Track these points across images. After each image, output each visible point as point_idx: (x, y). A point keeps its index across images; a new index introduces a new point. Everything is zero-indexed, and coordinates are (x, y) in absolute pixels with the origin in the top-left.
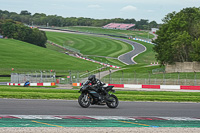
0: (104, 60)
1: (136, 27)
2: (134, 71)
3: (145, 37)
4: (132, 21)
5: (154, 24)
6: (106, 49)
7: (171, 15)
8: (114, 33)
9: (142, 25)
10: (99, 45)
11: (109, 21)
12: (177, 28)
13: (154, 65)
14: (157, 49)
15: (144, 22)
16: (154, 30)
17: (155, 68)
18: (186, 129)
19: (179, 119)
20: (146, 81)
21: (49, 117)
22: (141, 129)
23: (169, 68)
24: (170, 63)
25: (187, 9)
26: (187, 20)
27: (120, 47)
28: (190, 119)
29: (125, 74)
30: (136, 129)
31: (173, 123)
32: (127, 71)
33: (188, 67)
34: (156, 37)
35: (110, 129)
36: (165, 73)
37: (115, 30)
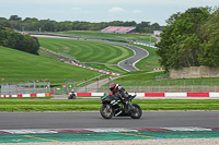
0: (103, 67)
1: (136, 30)
3: (147, 41)
4: (133, 24)
5: (156, 26)
6: (104, 55)
7: (176, 16)
8: (113, 37)
9: (143, 28)
10: (96, 51)
11: (107, 25)
12: (183, 30)
13: (155, 71)
14: (160, 53)
15: (145, 24)
16: (157, 33)
17: (159, 74)
18: (194, 140)
19: (186, 129)
20: (149, 89)
21: (43, 131)
22: (145, 141)
23: (174, 74)
25: (193, 9)
26: (192, 21)
27: (119, 52)
28: (198, 129)
29: (126, 82)
30: (138, 142)
31: (179, 134)
32: (128, 79)
33: (194, 73)
34: (159, 40)
35: (110, 142)
36: (169, 79)
37: (114, 34)
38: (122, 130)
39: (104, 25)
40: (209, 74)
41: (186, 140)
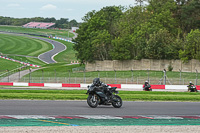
0: (24, 59)
1: (56, 26)
2: (54, 70)
3: (66, 36)
4: (52, 20)
5: (74, 23)
6: (26, 48)
7: (91, 14)
8: (34, 32)
9: (62, 24)
10: (18, 44)
11: (29, 20)
12: (97, 27)
13: (72, 64)
14: (77, 48)
15: (64, 21)
16: (74, 29)
17: (75, 66)
18: (106, 127)
19: (100, 117)
20: (66, 80)
22: (62, 128)
23: (89, 67)
24: (90, 62)
25: (108, 8)
26: (107, 18)
27: (40, 46)
28: (110, 117)
29: (45, 73)
30: (55, 128)
31: (93, 122)
32: (47, 70)
34: (76, 36)
35: (30, 128)
36: (85, 71)
37: (35, 29)
38: (41, 117)
39: (26, 21)
40: (121, 68)
41: (99, 128)
